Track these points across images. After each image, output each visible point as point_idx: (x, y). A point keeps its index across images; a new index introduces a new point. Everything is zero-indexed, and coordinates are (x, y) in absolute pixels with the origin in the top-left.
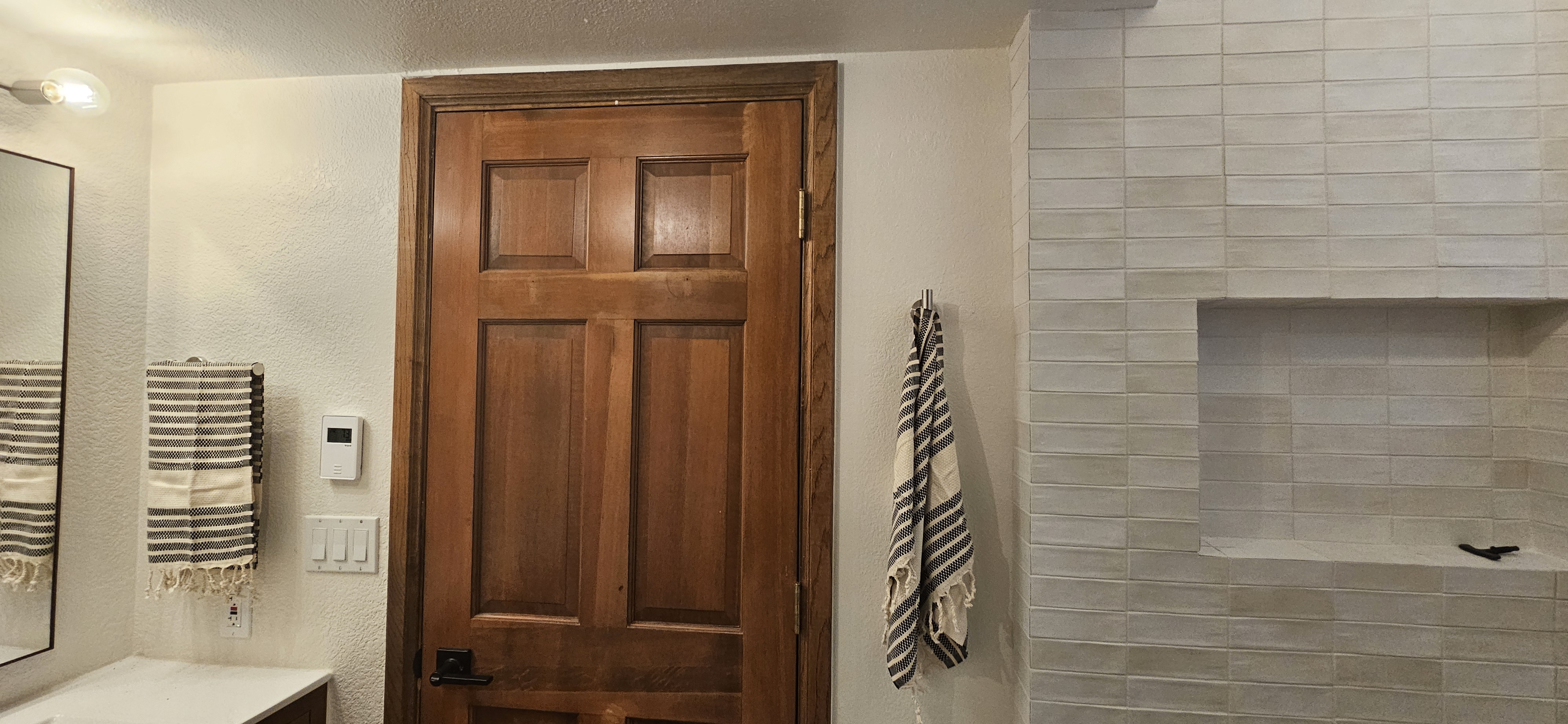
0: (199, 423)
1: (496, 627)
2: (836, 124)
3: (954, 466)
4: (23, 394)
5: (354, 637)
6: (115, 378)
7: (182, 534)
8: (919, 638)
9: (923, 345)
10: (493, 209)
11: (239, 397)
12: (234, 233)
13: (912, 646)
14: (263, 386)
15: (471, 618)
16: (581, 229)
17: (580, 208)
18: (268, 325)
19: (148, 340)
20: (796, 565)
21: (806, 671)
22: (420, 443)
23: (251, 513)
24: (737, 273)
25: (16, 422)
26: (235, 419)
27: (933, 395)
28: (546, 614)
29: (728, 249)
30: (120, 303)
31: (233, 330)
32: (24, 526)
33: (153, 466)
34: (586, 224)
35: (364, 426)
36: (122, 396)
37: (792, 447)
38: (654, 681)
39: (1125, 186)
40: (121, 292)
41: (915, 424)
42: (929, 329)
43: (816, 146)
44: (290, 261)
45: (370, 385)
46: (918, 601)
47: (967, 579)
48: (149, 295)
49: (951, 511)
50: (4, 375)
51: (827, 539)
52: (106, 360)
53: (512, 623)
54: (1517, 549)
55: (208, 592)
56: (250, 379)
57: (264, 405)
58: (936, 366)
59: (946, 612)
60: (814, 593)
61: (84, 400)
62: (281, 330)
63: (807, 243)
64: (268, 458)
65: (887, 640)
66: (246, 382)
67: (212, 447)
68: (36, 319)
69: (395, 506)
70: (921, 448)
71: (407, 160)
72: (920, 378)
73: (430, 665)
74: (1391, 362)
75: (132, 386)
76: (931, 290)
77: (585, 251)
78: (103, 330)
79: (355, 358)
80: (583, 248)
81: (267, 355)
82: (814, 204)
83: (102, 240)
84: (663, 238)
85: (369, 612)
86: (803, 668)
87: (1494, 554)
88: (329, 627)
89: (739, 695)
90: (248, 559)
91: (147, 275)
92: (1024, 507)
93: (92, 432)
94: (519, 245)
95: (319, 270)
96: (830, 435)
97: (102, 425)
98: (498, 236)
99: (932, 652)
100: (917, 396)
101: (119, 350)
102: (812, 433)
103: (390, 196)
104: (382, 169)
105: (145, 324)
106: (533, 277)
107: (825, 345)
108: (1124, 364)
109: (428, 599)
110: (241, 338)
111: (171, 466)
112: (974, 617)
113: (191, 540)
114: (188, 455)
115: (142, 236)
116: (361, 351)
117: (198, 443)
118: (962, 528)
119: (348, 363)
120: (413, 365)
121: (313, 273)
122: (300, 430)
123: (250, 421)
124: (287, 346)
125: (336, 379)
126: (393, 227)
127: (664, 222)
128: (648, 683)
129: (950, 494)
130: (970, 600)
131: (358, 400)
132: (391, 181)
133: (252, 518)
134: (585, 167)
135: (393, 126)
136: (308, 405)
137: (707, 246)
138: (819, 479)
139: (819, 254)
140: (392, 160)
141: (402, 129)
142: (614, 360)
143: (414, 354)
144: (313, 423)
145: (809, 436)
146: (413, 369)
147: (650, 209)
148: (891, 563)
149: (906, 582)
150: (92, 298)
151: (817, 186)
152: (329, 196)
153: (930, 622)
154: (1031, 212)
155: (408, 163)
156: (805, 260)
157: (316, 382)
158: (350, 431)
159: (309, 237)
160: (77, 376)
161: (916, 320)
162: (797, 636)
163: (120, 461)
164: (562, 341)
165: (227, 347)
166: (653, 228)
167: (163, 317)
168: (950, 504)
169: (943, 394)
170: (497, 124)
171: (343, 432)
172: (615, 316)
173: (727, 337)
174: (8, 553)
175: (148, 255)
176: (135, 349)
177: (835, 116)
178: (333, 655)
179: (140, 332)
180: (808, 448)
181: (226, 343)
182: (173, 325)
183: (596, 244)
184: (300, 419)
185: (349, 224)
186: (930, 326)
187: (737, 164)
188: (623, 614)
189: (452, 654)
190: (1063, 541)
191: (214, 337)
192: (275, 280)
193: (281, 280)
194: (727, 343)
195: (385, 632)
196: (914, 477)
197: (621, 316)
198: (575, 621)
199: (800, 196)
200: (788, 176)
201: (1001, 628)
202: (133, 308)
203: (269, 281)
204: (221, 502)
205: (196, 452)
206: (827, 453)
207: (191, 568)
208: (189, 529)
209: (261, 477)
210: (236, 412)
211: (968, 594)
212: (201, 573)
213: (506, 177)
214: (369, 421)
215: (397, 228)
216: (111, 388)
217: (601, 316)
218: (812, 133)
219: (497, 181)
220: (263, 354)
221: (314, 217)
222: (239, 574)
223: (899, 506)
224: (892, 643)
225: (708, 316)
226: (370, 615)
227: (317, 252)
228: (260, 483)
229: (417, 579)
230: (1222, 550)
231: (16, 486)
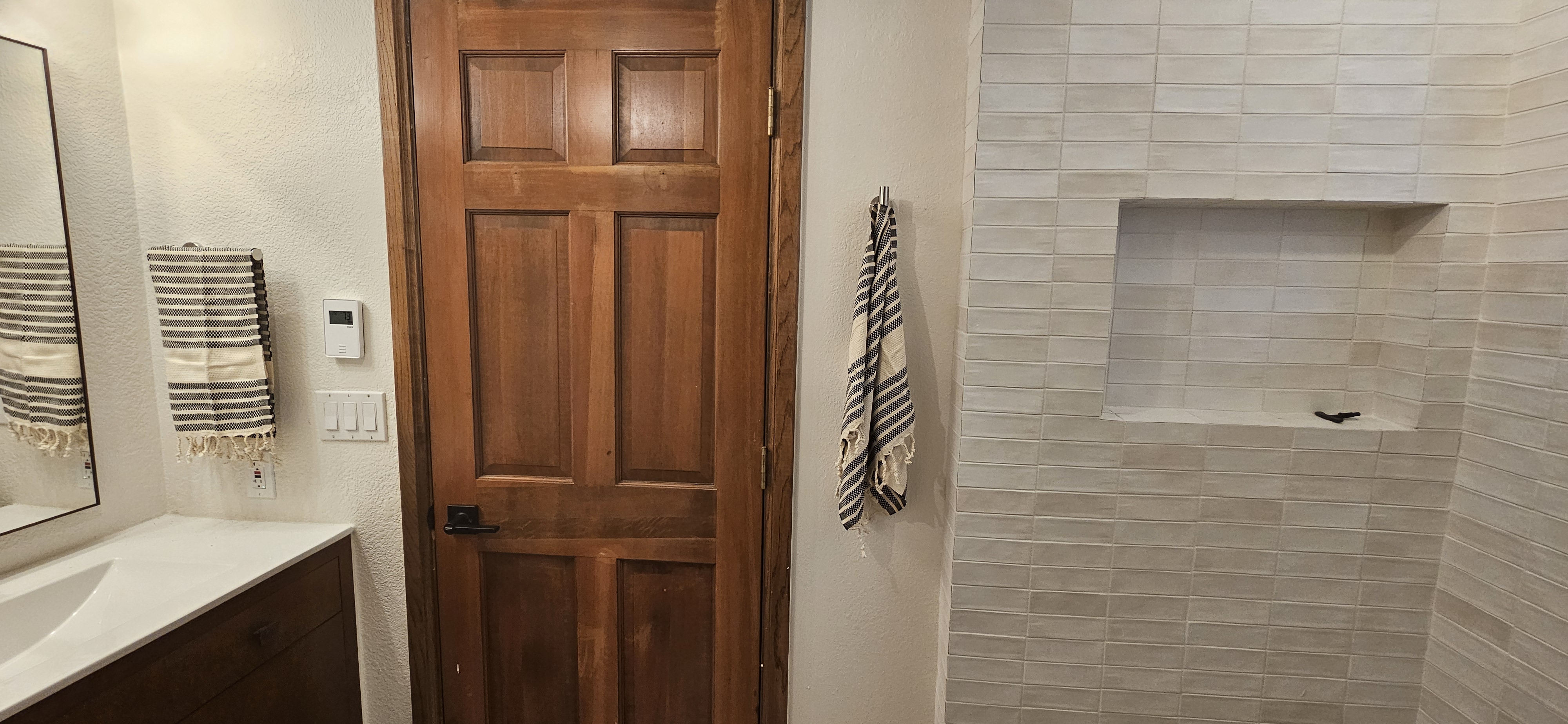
0: (206, 305)
1: (498, 487)
2: (805, 22)
3: (901, 345)
4: (27, 277)
5: (371, 496)
6: (115, 262)
7: (203, 406)
8: (866, 490)
9: (879, 238)
10: (473, 100)
11: (242, 281)
12: (213, 120)
13: (859, 496)
14: (263, 271)
15: (477, 478)
16: (559, 121)
17: (558, 100)
18: (259, 212)
19: (140, 226)
20: (763, 432)
21: (770, 519)
22: (418, 326)
23: (266, 387)
24: (709, 168)
25: (24, 302)
26: (241, 302)
27: (886, 283)
28: (544, 475)
29: (702, 145)
30: (108, 188)
31: (226, 217)
32: (50, 399)
33: (166, 344)
34: (564, 117)
35: (363, 309)
36: (125, 279)
37: (760, 329)
38: (641, 529)
39: (1066, 91)
40: (108, 177)
41: (869, 309)
42: (884, 223)
43: (785, 44)
44: (275, 150)
45: (365, 271)
46: (866, 459)
47: (908, 441)
48: (135, 181)
49: (897, 384)
50: (4, 258)
51: (790, 409)
52: (105, 245)
53: (514, 483)
54: (1358, 414)
55: (233, 458)
56: (251, 264)
57: (266, 289)
58: (890, 257)
59: (889, 469)
60: (778, 456)
61: (90, 282)
62: (273, 218)
63: (776, 140)
64: (275, 338)
65: (839, 492)
66: (247, 267)
67: (222, 327)
68: (23, 203)
69: (399, 381)
70: (873, 330)
71: (384, 47)
72: (875, 267)
73: (442, 519)
74: (1282, 257)
75: (132, 270)
76: (888, 187)
77: (565, 144)
78: (97, 215)
79: (349, 246)
80: (562, 141)
81: (262, 242)
82: (783, 102)
83: (83, 124)
84: (640, 133)
85: (382, 475)
86: (768, 517)
87: (1339, 418)
88: (346, 488)
89: (713, 539)
90: (268, 428)
91: (130, 160)
92: (959, 381)
93: (102, 313)
94: (501, 137)
95: (305, 159)
96: (794, 319)
97: (111, 307)
98: (479, 128)
99: (877, 501)
100: (872, 284)
101: (115, 235)
102: (778, 318)
103: (369, 85)
104: (359, 56)
105: (136, 210)
106: (516, 169)
107: (790, 237)
108: (1052, 256)
109: (437, 462)
110: (234, 225)
111: (185, 345)
112: (913, 471)
113: (214, 411)
114: (200, 334)
115: (120, 120)
116: (353, 239)
117: (208, 323)
118: (905, 398)
119: (342, 250)
120: (406, 252)
121: (299, 162)
122: (302, 312)
123: (256, 303)
124: (280, 233)
125: (332, 265)
126: (375, 117)
127: (640, 117)
128: (635, 530)
129: (897, 370)
130: (909, 458)
131: (355, 284)
132: (368, 69)
133: (268, 392)
134: (562, 59)
135: (366, 11)
136: (308, 289)
137: (682, 141)
138: (784, 357)
139: (787, 151)
140: (368, 47)
141: (375, 14)
142: (596, 250)
143: (406, 242)
144: (314, 306)
145: (775, 320)
146: (406, 256)
147: (626, 103)
148: (844, 428)
149: (856, 443)
150: (83, 183)
151: (785, 84)
152: (307, 83)
153: (876, 476)
154: (980, 114)
155: (384, 51)
156: (773, 157)
157: (312, 267)
158: (350, 313)
159: (291, 125)
160: (80, 259)
161: (874, 215)
162: (763, 490)
163: (131, 341)
164: (546, 231)
165: (221, 234)
166: (630, 123)
167: (153, 202)
168: (897, 378)
169: (894, 282)
170: (471, 11)
171: (344, 314)
172: (595, 208)
173: (701, 229)
174: (39, 423)
175: (128, 141)
176: (129, 234)
177: (804, 13)
178: (354, 512)
179: (132, 218)
180: (774, 330)
181: (219, 230)
182: (164, 212)
183: (575, 137)
184: (300, 303)
185: (331, 113)
186: (885, 221)
187: (709, 60)
188: (612, 475)
189: (462, 509)
190: (990, 408)
191: (207, 223)
192: (262, 168)
193: (267, 169)
194: (701, 234)
195: (399, 492)
196: (866, 355)
197: (602, 208)
198: (570, 481)
199: (770, 94)
200: (759, 71)
201: (936, 483)
202: (121, 194)
203: (255, 169)
204: (237, 377)
205: (207, 331)
206: (791, 334)
207: (216, 436)
208: (210, 402)
209: (271, 356)
210: (241, 295)
211: (909, 454)
212: (225, 441)
213: (483, 68)
214: (368, 304)
215: (379, 118)
216: (114, 271)
217: (582, 207)
218: (782, 30)
219: (474, 71)
220: (258, 241)
221: (295, 104)
222: (261, 442)
223: (852, 380)
224: (843, 494)
225: (683, 209)
226: (384, 477)
227: (301, 140)
228: (270, 360)
229: (424, 446)
230: (1120, 415)
231: (37, 363)
